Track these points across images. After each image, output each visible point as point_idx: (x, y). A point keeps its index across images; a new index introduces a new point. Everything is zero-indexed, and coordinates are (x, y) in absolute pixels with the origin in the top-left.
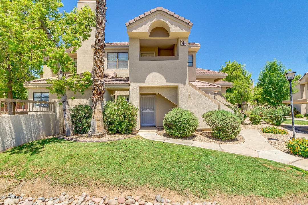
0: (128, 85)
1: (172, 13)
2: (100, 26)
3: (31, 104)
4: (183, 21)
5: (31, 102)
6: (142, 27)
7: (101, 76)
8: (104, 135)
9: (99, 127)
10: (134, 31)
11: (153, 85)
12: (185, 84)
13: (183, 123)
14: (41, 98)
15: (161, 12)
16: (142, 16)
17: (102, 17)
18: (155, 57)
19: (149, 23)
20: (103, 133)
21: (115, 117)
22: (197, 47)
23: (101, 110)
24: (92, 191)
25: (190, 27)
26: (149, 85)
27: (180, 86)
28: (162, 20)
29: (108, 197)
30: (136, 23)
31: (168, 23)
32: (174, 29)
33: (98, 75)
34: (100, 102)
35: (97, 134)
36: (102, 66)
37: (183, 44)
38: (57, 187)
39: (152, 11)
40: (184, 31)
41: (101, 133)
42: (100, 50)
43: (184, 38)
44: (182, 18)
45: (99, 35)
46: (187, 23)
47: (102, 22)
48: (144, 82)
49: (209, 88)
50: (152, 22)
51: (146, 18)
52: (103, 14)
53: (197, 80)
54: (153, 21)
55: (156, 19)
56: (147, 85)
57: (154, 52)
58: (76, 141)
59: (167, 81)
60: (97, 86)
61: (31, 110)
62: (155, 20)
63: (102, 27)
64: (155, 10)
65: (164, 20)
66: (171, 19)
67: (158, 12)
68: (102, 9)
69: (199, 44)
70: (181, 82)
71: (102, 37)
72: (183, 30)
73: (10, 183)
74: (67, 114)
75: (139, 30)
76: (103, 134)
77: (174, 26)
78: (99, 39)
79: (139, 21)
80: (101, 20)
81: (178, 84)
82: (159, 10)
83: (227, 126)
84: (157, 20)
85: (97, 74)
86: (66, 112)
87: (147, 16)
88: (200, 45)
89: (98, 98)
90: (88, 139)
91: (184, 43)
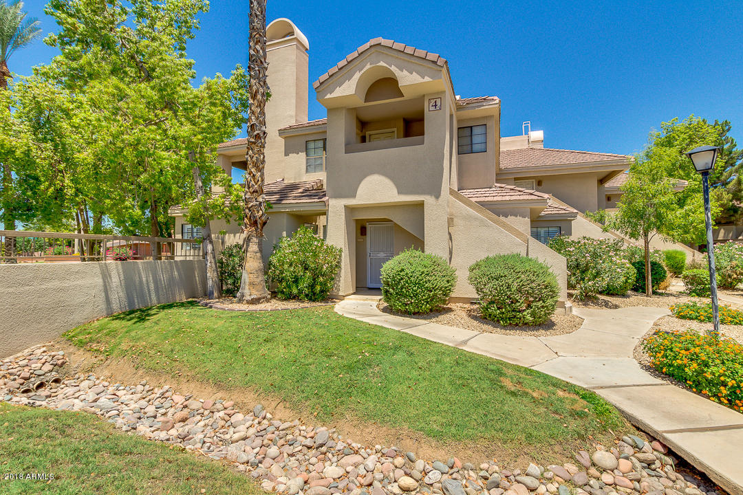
0: (323, 204)
1: (399, 46)
2: (254, 100)
3: (179, 244)
4: (425, 59)
5: (178, 240)
6: (343, 86)
7: (257, 192)
8: (262, 300)
9: (252, 284)
10: (329, 96)
11: (372, 202)
12: (437, 197)
13: (407, 282)
14: (192, 233)
15: (378, 48)
16: (342, 63)
17: (257, 84)
18: (396, 141)
19: (357, 76)
20: (259, 296)
21: (286, 266)
22: (490, 106)
23: (259, 255)
24: (178, 384)
25: (439, 68)
26: (363, 203)
27: (428, 200)
28: (382, 64)
29: (194, 397)
30: (331, 81)
31: (393, 68)
32: (408, 79)
33: (251, 190)
34: (255, 240)
35: (249, 298)
36: (259, 173)
37: (433, 108)
38: (141, 372)
39: (361, 49)
40: (427, 79)
41: (255, 297)
42: (254, 143)
43: (435, 93)
44: (421, 53)
45: (253, 118)
46: (433, 62)
47: (257, 92)
48: (354, 196)
49: (516, 202)
50: (362, 72)
51: (352, 65)
52: (258, 78)
53: (496, 184)
54: (364, 70)
55: (370, 64)
56: (359, 203)
57: (393, 129)
58: (211, 307)
59: (401, 192)
60: (249, 209)
61: (179, 254)
62: (368, 66)
63: (258, 101)
64: (367, 45)
65: (385, 65)
66: (401, 59)
67: (373, 50)
68: (257, 69)
69: (496, 98)
70: (429, 193)
71: (257, 118)
72: (426, 77)
73: (95, 360)
74: (209, 261)
75: (339, 92)
76: (259, 299)
77: (405, 72)
78: (253, 125)
79: (337, 74)
80: (254, 88)
81: (424, 196)
82: (374, 45)
83: (509, 293)
84: (371, 66)
85: (249, 188)
86: (208, 258)
87: (352, 61)
88: (497, 101)
89: (252, 232)
90: (236, 306)
91: (436, 106)
